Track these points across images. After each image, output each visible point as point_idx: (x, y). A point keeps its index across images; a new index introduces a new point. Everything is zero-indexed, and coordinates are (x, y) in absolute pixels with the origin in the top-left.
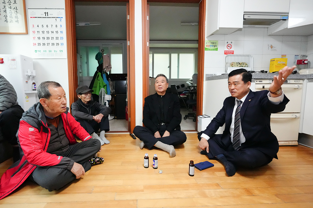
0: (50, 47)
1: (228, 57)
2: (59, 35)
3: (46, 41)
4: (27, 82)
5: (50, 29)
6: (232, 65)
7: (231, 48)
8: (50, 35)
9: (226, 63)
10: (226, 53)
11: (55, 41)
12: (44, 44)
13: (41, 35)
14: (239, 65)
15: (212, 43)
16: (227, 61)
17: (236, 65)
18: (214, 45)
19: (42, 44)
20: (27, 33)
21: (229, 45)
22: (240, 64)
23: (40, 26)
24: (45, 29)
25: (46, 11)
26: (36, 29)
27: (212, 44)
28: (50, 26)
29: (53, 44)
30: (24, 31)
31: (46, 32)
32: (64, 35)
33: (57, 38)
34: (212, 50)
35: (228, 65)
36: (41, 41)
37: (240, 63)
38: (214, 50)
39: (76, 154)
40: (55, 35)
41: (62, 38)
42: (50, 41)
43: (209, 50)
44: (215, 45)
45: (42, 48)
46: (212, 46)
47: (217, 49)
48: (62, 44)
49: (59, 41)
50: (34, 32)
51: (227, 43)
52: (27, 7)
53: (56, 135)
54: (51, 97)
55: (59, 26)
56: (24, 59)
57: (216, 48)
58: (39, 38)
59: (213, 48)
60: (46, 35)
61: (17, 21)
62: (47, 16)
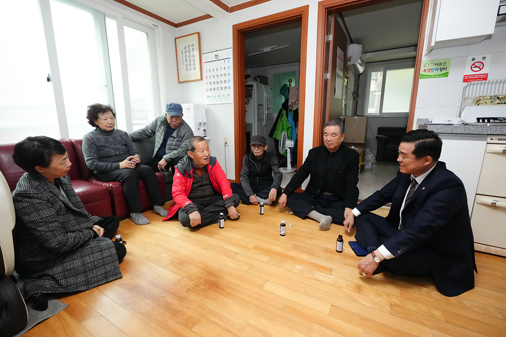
0: (220, 92)
1: (471, 86)
2: (227, 78)
3: (216, 86)
4: (199, 129)
5: (219, 73)
6: (480, 100)
7: (481, 69)
8: (219, 79)
9: (464, 99)
10: (466, 79)
11: (223, 85)
12: (214, 89)
13: (212, 80)
14: (499, 102)
15: (436, 64)
16: (467, 95)
17: (488, 101)
18: (439, 67)
19: (213, 89)
20: (202, 79)
21: (476, 64)
22: (498, 98)
23: (212, 70)
24: (216, 73)
25: (216, 53)
26: (209, 74)
27: (436, 67)
28: (219, 69)
29: (222, 89)
30: (200, 78)
31: (216, 76)
32: (231, 77)
33: (225, 81)
34: (435, 76)
35: (469, 101)
36: (212, 86)
37: (501, 97)
38: (439, 76)
39: (216, 204)
40: (223, 78)
41: (229, 81)
42: (220, 85)
43: (430, 77)
44: (442, 66)
45: (213, 93)
46: (436, 69)
47: (446, 75)
48: (229, 88)
49: (227, 85)
50: (207, 77)
51: (473, 59)
52: (202, 52)
53: (200, 184)
54: (195, 151)
55: (227, 68)
56: (197, 107)
57: (444, 71)
58: (210, 83)
59: (439, 72)
60: (216, 79)
61: (194, 69)
62: (217, 59)
